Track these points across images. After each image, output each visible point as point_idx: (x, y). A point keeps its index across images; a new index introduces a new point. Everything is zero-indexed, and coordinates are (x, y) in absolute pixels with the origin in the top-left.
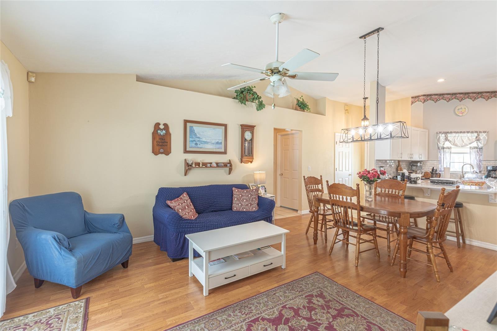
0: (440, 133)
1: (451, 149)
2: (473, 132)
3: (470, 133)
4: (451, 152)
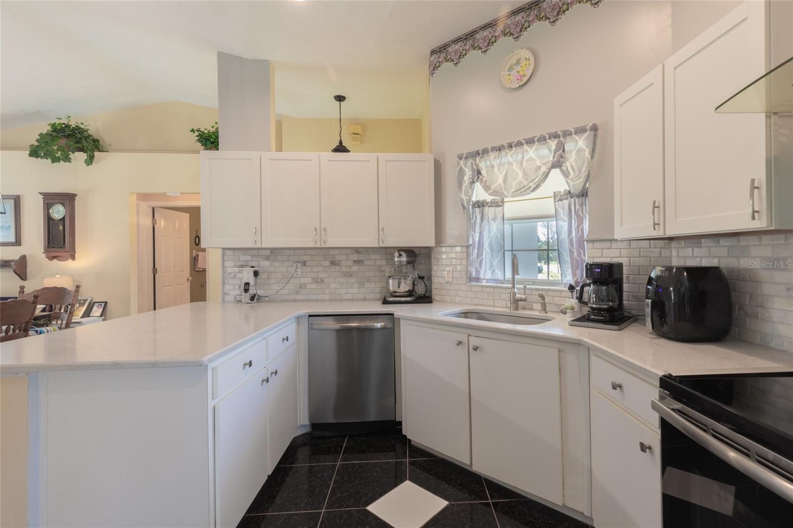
0: (461, 158)
1: (503, 206)
2: (545, 140)
3: (537, 143)
4: (505, 216)
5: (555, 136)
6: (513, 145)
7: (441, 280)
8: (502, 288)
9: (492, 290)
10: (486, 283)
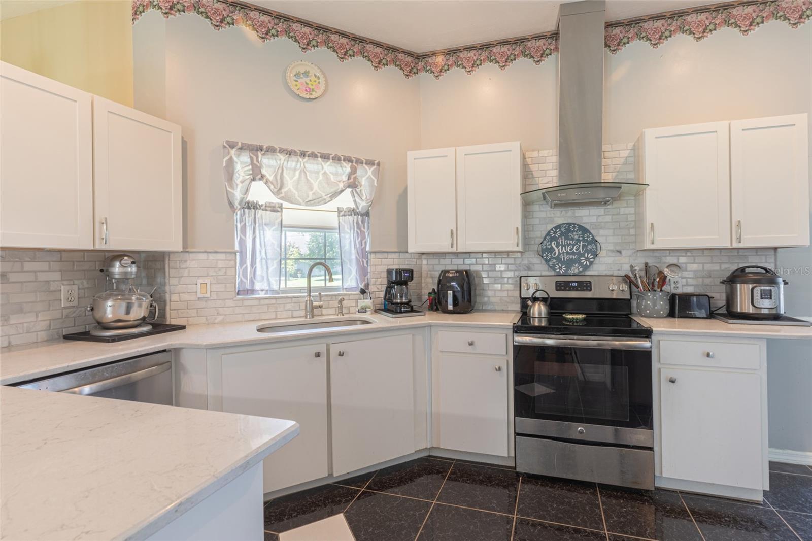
0: (232, 147)
1: (282, 212)
2: (339, 160)
3: (331, 161)
4: (283, 223)
5: (349, 160)
6: (307, 154)
7: (185, 297)
8: (287, 297)
9: (273, 301)
10: (265, 294)
